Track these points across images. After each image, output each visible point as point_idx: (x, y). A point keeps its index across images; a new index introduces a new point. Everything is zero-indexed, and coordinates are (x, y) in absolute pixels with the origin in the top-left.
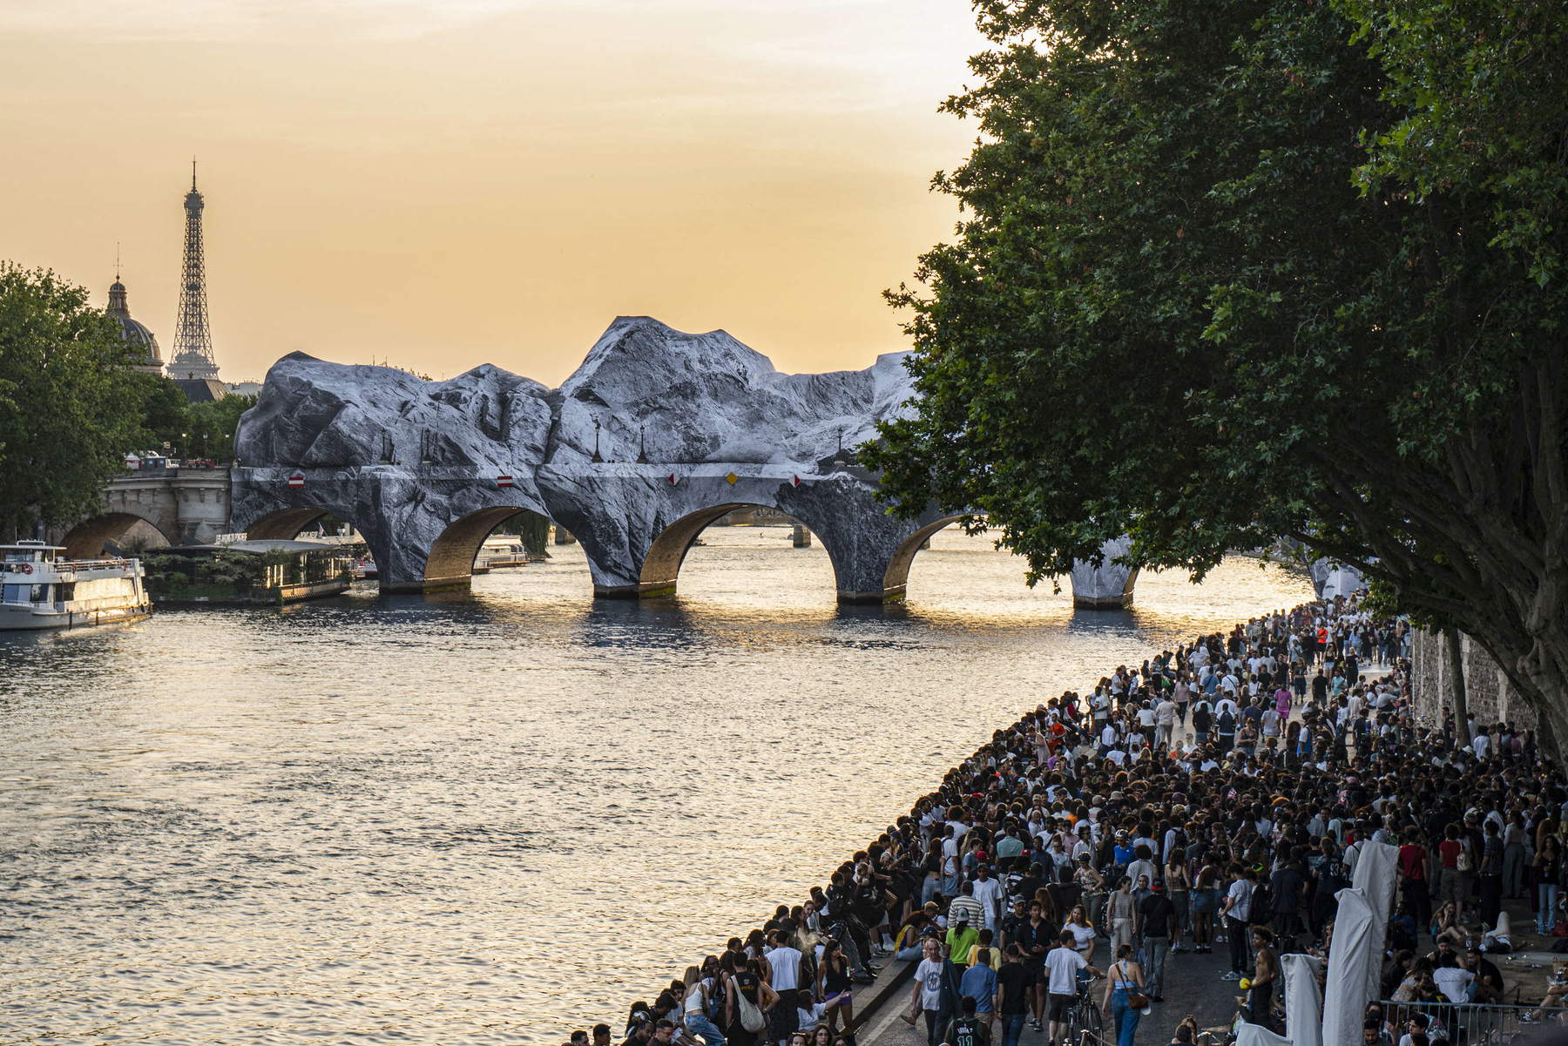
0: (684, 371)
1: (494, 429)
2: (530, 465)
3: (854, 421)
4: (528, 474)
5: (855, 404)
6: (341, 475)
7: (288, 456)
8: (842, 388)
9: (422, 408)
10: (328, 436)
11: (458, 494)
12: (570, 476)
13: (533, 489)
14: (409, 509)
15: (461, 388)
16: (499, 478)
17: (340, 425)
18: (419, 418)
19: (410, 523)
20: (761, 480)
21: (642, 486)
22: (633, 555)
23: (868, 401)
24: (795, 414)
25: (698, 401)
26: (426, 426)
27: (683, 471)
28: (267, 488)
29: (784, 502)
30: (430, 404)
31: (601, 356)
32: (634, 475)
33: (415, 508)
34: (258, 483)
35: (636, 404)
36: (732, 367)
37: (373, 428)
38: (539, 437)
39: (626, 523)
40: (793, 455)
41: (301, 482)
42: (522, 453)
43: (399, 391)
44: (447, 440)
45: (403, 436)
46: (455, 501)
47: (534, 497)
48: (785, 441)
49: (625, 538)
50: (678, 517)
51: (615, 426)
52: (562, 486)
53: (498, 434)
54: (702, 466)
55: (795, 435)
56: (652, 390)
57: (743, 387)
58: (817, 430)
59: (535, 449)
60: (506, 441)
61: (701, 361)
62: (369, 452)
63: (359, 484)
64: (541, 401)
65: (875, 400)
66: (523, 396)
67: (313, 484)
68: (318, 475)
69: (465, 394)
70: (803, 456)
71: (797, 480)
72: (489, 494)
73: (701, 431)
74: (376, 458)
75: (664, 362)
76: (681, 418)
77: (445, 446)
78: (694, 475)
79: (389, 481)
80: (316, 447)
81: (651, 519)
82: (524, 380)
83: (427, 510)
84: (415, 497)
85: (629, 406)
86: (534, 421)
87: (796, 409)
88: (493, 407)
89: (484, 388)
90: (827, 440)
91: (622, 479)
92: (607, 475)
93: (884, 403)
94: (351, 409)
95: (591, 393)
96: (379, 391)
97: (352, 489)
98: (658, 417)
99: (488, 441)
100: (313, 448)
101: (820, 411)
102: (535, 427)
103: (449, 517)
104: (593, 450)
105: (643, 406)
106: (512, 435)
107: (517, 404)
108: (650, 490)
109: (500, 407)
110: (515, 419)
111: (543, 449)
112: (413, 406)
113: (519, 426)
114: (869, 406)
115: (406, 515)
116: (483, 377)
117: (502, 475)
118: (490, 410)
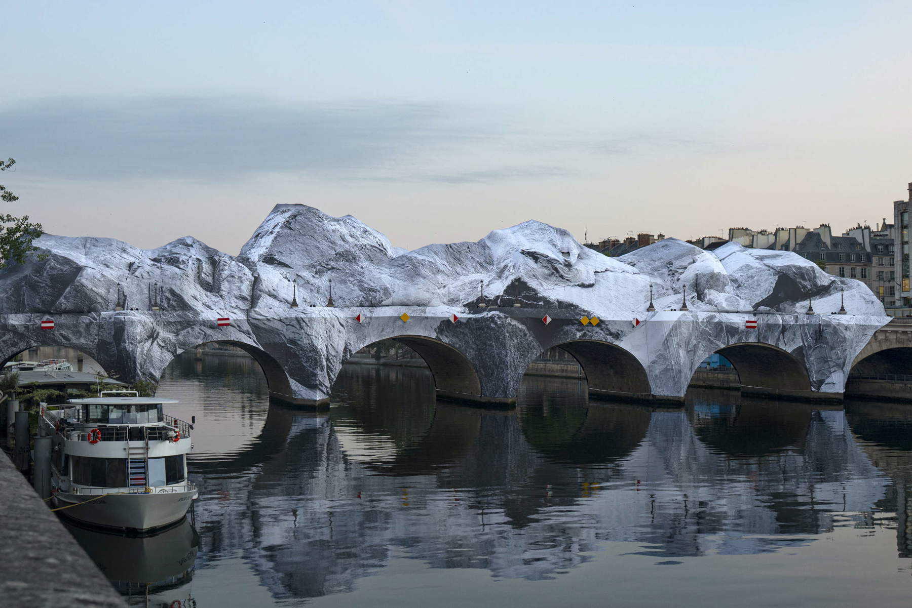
1: (208, 284)
2: (241, 309)
3: (485, 277)
4: (241, 316)
5: (482, 266)
6: (85, 319)
7: (40, 306)
8: (470, 255)
9: (148, 268)
10: (75, 290)
11: (183, 332)
12: (276, 317)
13: (246, 327)
14: (148, 344)
15: (175, 253)
16: (219, 319)
17: (84, 281)
18: (145, 275)
19: (149, 356)
20: (427, 318)
21: (335, 324)
22: (329, 376)
23: (491, 263)
24: (442, 271)
25: (360, 264)
26: (153, 281)
27: (365, 312)
28: (22, 330)
29: (442, 334)
30: (153, 265)
33: (153, 342)
34: (14, 326)
35: (313, 266)
37: (109, 284)
38: (246, 290)
39: (325, 352)
40: (445, 300)
41: (52, 325)
42: (234, 302)
43: (125, 255)
44: (172, 292)
45: (134, 289)
46: (181, 338)
47: (247, 333)
48: (438, 291)
49: (325, 363)
50: (362, 346)
51: (302, 282)
52: (271, 324)
53: (212, 287)
54: (379, 309)
55: (444, 287)
56: (322, 256)
58: (459, 283)
59: (243, 299)
60: (218, 292)
61: (351, 236)
62: (106, 301)
63: (100, 326)
64: (241, 265)
65: (495, 263)
66: (228, 261)
67: (61, 326)
68: (63, 319)
69: (182, 258)
70: (453, 302)
71: (454, 318)
72: (209, 331)
74: (111, 305)
75: (325, 236)
76: (352, 276)
77: (169, 296)
78: (374, 315)
79: (132, 322)
80: (65, 298)
81: (341, 348)
83: (159, 345)
84: (152, 336)
85: (308, 267)
86: (240, 278)
87: (442, 268)
88: (206, 267)
90: (467, 290)
91: (325, 319)
92: (313, 316)
93: (502, 265)
94: (90, 271)
95: (274, 259)
96: (108, 256)
97: (94, 330)
98: (333, 274)
99: (204, 292)
100: (62, 299)
101: (459, 270)
103: (175, 351)
104: (291, 300)
105: (319, 267)
106: (223, 288)
107: (224, 265)
108: (341, 327)
109: (211, 268)
110: (224, 276)
111: (249, 298)
112: (139, 267)
113: (228, 281)
114: (492, 267)
115: (146, 349)
116: (192, 246)
117: (220, 317)
118: (204, 270)
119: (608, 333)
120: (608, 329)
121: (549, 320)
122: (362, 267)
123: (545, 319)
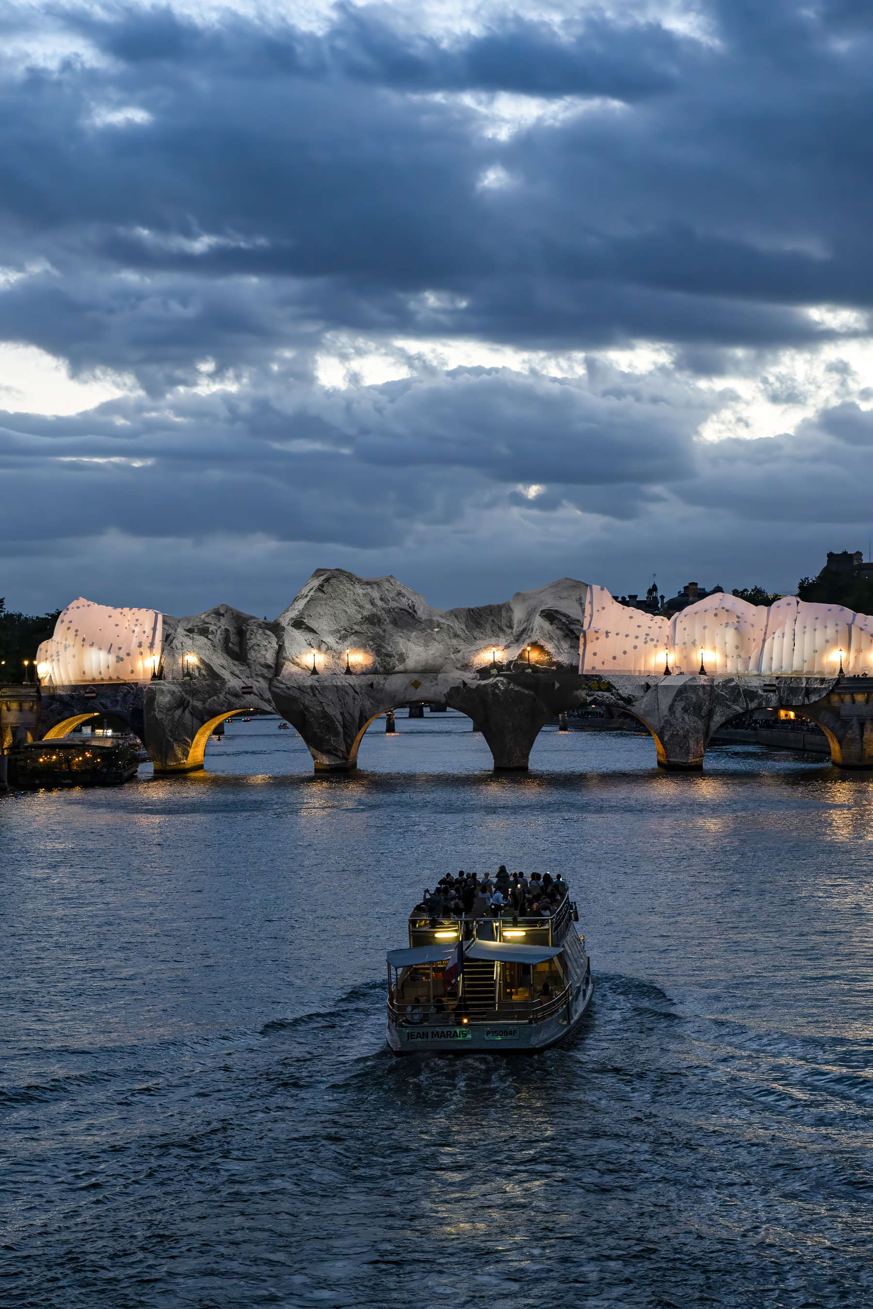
0: (370, 607)
1: (236, 654)
2: (264, 677)
3: (501, 641)
4: (264, 684)
5: (500, 628)
6: (124, 689)
8: (490, 617)
9: (181, 639)
11: (209, 700)
12: (295, 685)
13: (268, 695)
14: (178, 712)
15: (207, 623)
16: (243, 688)
18: (180, 646)
19: (180, 722)
20: (437, 684)
21: (351, 691)
22: (345, 740)
23: (510, 627)
24: (458, 636)
25: (384, 627)
26: (185, 651)
27: (380, 679)
28: (69, 698)
29: (452, 700)
30: (187, 636)
31: (306, 596)
32: (344, 683)
33: (184, 711)
34: (61, 696)
35: (339, 631)
36: (403, 603)
38: (270, 658)
39: (340, 718)
40: (458, 665)
41: (94, 695)
42: (259, 670)
44: (201, 661)
45: (169, 660)
46: (207, 705)
47: (267, 700)
48: (452, 656)
49: (341, 728)
50: (376, 712)
51: (324, 648)
52: (291, 692)
53: (239, 657)
54: (393, 676)
55: (459, 651)
56: (349, 620)
57: (414, 616)
58: (473, 648)
59: (267, 667)
60: (245, 661)
61: (382, 599)
63: (137, 695)
64: (268, 632)
65: (515, 626)
66: (254, 628)
67: (101, 695)
68: (106, 689)
69: (212, 628)
70: (466, 667)
71: (465, 683)
72: (233, 699)
73: (389, 649)
75: (355, 600)
76: (373, 640)
77: (199, 667)
78: (388, 682)
79: (163, 692)
81: (356, 715)
82: (252, 618)
83: (191, 713)
84: (182, 704)
85: (332, 633)
86: (265, 646)
87: (459, 632)
88: (233, 638)
89: (224, 623)
90: (482, 655)
91: (337, 687)
92: (327, 684)
93: (521, 628)
95: (302, 623)
97: (130, 698)
98: (355, 639)
99: (232, 662)
101: (476, 634)
102: (266, 650)
103: (203, 718)
104: (311, 667)
105: (343, 632)
106: (249, 657)
107: (251, 634)
108: (356, 693)
109: (238, 637)
110: (250, 645)
111: (273, 666)
112: (174, 638)
113: (254, 650)
114: (511, 630)
115: (177, 717)
116: (223, 615)
117: (245, 686)
118: (232, 640)
119: (619, 698)
120: (618, 694)
121: (557, 685)
122: (384, 631)
123: (554, 685)
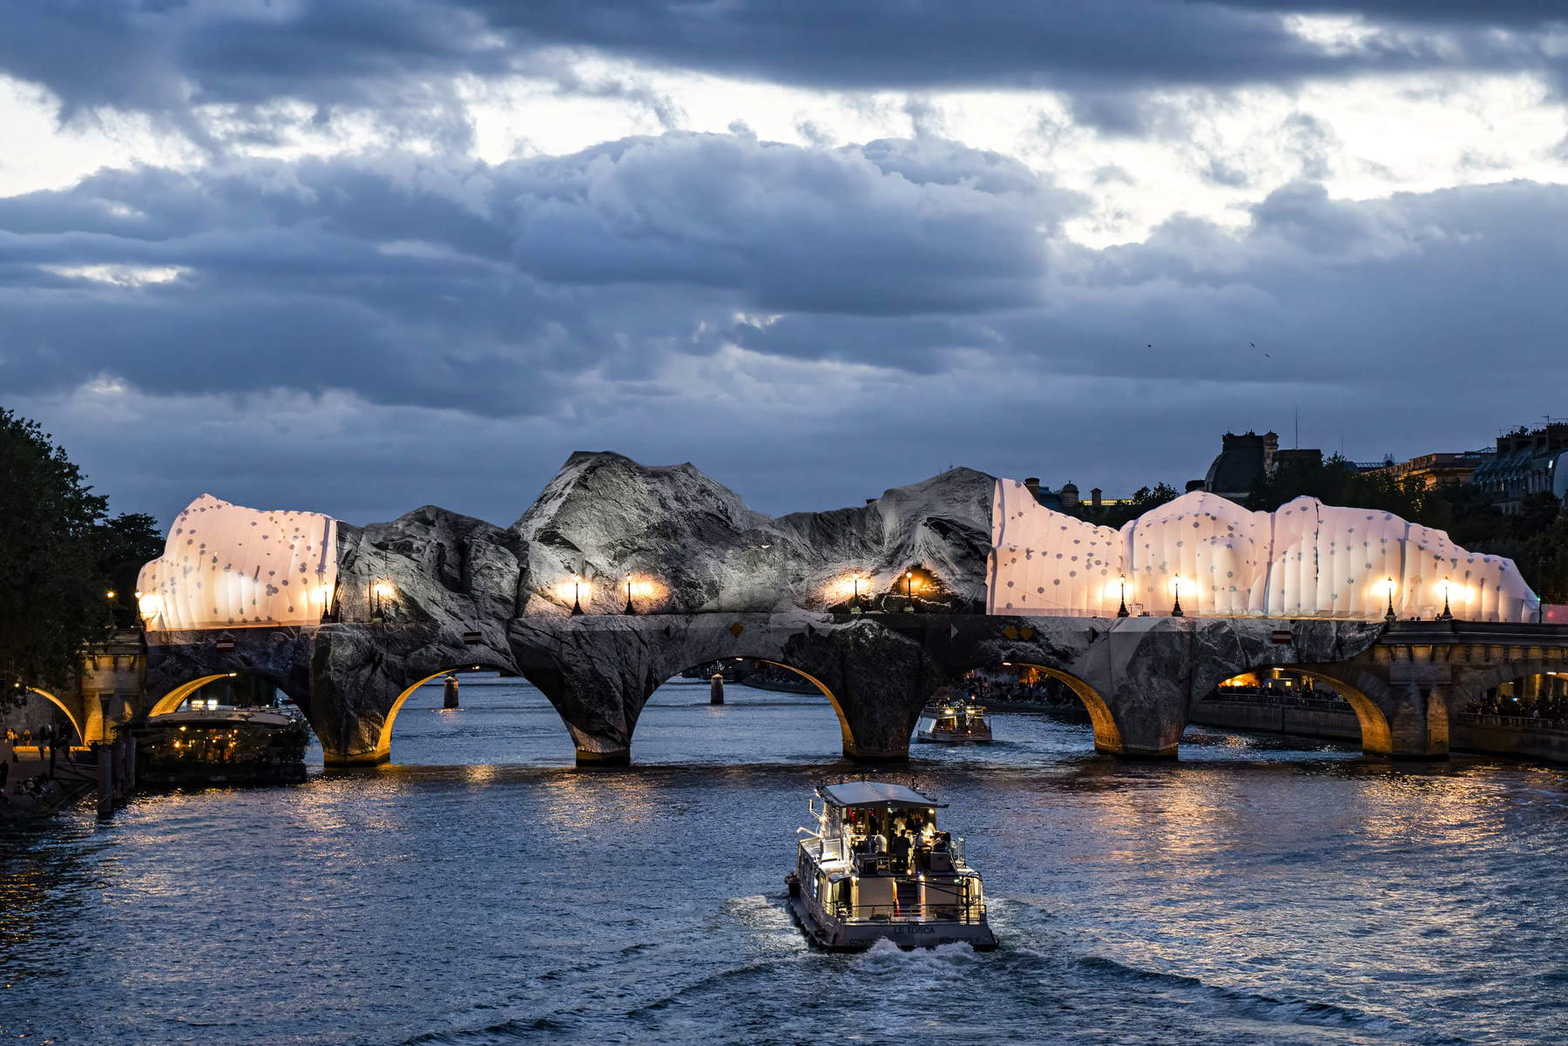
0: (660, 511)
1: (453, 580)
2: (498, 617)
3: (866, 563)
4: (499, 629)
5: (864, 546)
8: (848, 528)
9: (367, 559)
11: (414, 654)
12: (548, 630)
13: (505, 645)
14: (366, 672)
15: (409, 534)
16: (466, 634)
19: (366, 691)
20: (771, 630)
21: (634, 640)
22: (627, 717)
23: (879, 542)
24: (799, 555)
25: (683, 541)
26: (374, 578)
27: (680, 622)
28: (188, 652)
29: (794, 656)
30: (376, 554)
31: (561, 495)
32: (624, 627)
33: (374, 671)
34: (178, 646)
35: (612, 546)
36: (711, 504)
38: (508, 588)
39: (619, 682)
40: (801, 601)
41: (231, 645)
42: (490, 606)
44: (401, 592)
45: (348, 591)
46: (413, 662)
47: (504, 653)
48: (791, 586)
49: (619, 697)
50: (672, 673)
51: (590, 572)
52: (540, 641)
53: (459, 585)
54: (700, 616)
55: (802, 579)
56: (627, 530)
57: (728, 525)
58: (825, 573)
59: (505, 602)
60: (468, 593)
61: (677, 499)
63: (299, 646)
64: (502, 549)
65: (886, 541)
66: (481, 541)
67: (243, 646)
68: (248, 637)
69: (417, 543)
70: (813, 603)
71: (811, 629)
72: (454, 653)
73: (693, 575)
75: (637, 501)
76: (667, 560)
77: (398, 601)
78: (693, 626)
79: (340, 640)
81: (644, 678)
82: (478, 523)
83: (383, 675)
84: (371, 659)
85: (603, 549)
86: (499, 569)
87: (802, 551)
88: (450, 556)
89: (436, 535)
91: (614, 633)
92: (597, 629)
93: (896, 544)
95: (558, 536)
98: (639, 559)
99: (447, 593)
101: (826, 553)
102: (502, 576)
103: (403, 681)
104: (572, 603)
105: (619, 548)
106: (474, 585)
107: (477, 551)
108: (642, 645)
109: (457, 555)
110: (476, 568)
111: (512, 600)
112: (356, 557)
113: (482, 575)
114: (880, 548)
115: (363, 679)
116: (433, 522)
117: (468, 631)
118: (448, 560)
119: (1050, 651)
120: (1049, 646)
121: (954, 631)
122: (684, 547)
123: (949, 631)
